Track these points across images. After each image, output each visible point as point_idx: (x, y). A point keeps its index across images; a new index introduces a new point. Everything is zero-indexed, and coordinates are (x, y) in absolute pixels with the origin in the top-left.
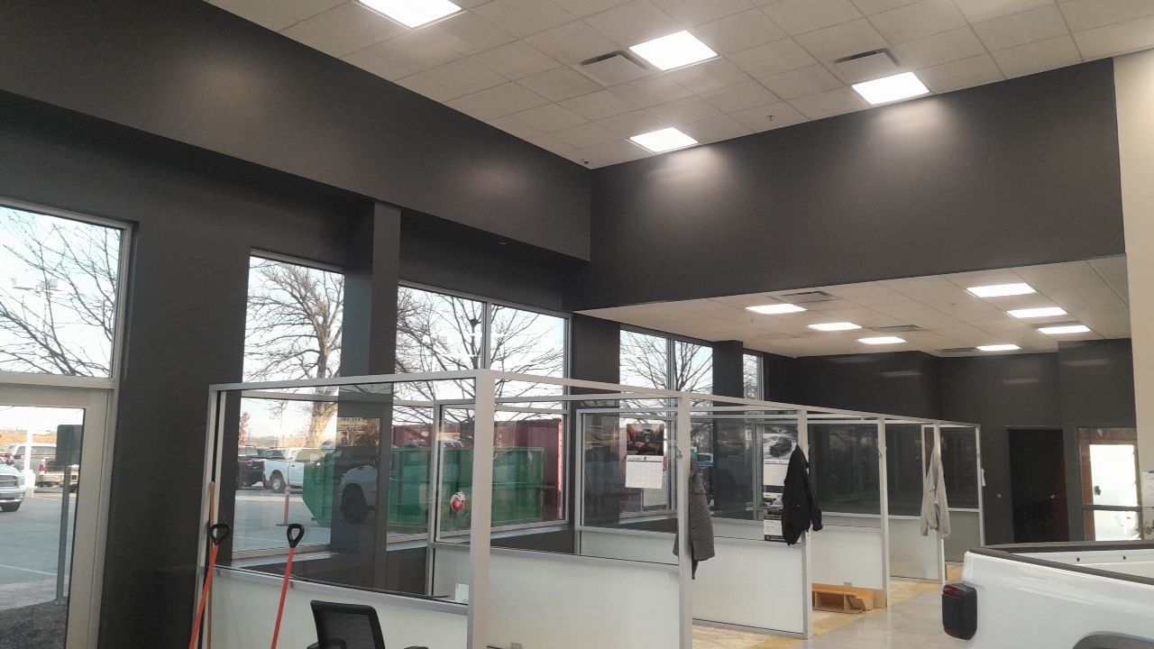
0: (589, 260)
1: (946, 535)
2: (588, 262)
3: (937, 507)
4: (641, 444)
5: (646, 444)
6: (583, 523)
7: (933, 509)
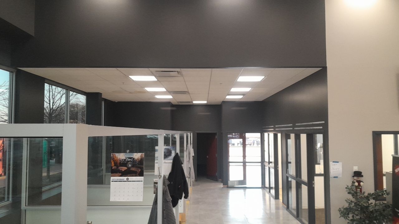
0: (33, 35)
1: (193, 180)
2: (33, 36)
3: (190, 168)
4: (124, 169)
5: (129, 168)
6: (27, 205)
7: (188, 169)
